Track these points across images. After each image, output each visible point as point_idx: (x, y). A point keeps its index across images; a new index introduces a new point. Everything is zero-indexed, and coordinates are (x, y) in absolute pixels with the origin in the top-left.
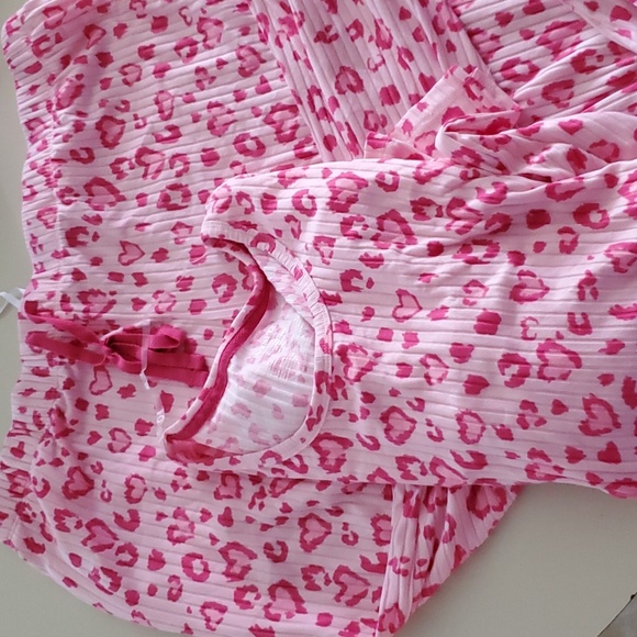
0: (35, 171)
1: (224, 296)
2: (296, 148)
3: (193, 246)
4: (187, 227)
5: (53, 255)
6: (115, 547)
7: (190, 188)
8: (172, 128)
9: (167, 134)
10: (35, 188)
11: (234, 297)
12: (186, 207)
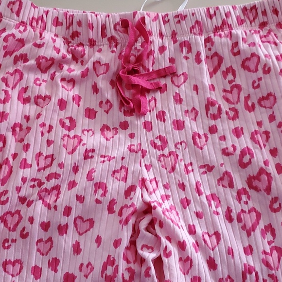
0: (224, 17)
1: (154, 143)
2: (244, 189)
3: (184, 122)
4: (195, 118)
5: (174, 31)
6: (8, 89)
7: (219, 119)
8: (253, 106)
9: (250, 104)
10: (214, 18)
11: (154, 150)
12: (208, 117)
